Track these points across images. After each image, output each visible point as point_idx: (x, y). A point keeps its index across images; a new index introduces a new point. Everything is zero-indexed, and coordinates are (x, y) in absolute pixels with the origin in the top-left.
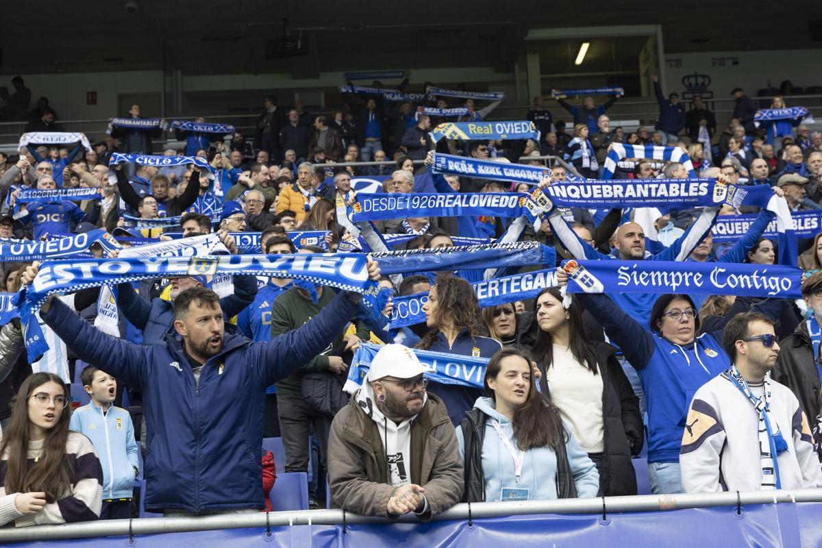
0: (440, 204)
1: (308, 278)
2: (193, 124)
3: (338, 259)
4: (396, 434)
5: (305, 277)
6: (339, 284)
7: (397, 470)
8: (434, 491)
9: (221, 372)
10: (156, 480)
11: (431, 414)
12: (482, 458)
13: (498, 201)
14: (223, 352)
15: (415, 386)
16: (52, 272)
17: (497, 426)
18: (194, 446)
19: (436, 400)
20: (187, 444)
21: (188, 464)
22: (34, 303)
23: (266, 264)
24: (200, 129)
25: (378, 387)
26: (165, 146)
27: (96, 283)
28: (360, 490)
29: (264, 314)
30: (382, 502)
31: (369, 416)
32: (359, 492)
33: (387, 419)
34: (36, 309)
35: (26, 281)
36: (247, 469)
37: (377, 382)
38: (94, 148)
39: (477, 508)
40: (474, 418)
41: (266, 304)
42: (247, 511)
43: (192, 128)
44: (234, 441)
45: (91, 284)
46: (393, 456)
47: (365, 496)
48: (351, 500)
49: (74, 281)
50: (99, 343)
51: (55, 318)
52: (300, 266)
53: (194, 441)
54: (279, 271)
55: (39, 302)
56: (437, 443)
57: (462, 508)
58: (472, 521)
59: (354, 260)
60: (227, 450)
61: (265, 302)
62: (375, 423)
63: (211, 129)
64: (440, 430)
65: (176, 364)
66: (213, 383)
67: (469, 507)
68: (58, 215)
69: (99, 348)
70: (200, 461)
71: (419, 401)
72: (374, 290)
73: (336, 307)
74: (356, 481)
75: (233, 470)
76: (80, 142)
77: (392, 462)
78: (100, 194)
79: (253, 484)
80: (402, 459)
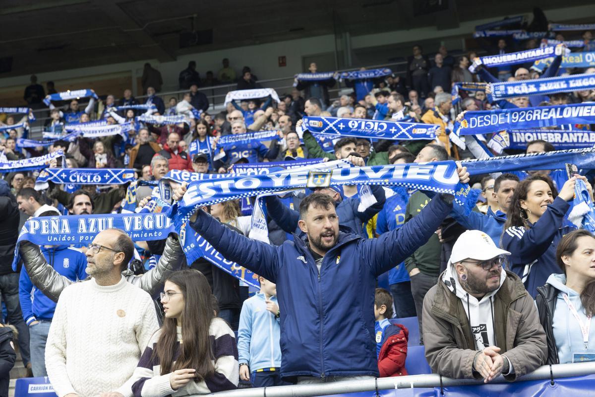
0: (537, 117)
1: (407, 184)
2: (357, 73)
3: (432, 167)
4: (478, 308)
5: (404, 184)
6: (434, 188)
7: (482, 339)
8: (517, 356)
9: (338, 262)
10: (289, 352)
11: (510, 289)
12: (553, 328)
13: (589, 111)
14: (339, 245)
15: (492, 267)
16: (198, 190)
17: (567, 298)
18: (318, 323)
19: (514, 277)
20: (313, 321)
21: (314, 338)
22: (184, 215)
23: (371, 174)
24: (364, 76)
25: (460, 268)
26: (340, 94)
27: (234, 197)
28: (449, 357)
29: (397, 216)
30: (467, 366)
31: (453, 294)
32: (448, 359)
33: (470, 295)
34: (186, 219)
35: (177, 198)
36: (363, 343)
37: (459, 264)
38: (282, 100)
39: (557, 369)
40: (545, 293)
41: (398, 208)
42: (364, 377)
43: (357, 76)
44: (351, 319)
45: (230, 198)
46: (476, 327)
47: (453, 362)
48: (443, 367)
49: (216, 196)
50: (238, 244)
51: (202, 226)
52: (399, 175)
53: (318, 319)
54: (382, 181)
55: (188, 214)
56: (517, 314)
57: (545, 370)
58: (554, 380)
59: (445, 167)
60: (346, 326)
61: (398, 206)
62: (459, 299)
63: (372, 75)
64: (520, 303)
65: (302, 258)
66: (332, 270)
67: (551, 369)
68: (247, 152)
69: (239, 247)
70: (324, 335)
71: (497, 278)
72: (464, 191)
73: (433, 207)
74: (445, 350)
75: (351, 344)
76: (270, 96)
77: (476, 332)
78: (279, 136)
79: (369, 355)
80: (485, 329)
